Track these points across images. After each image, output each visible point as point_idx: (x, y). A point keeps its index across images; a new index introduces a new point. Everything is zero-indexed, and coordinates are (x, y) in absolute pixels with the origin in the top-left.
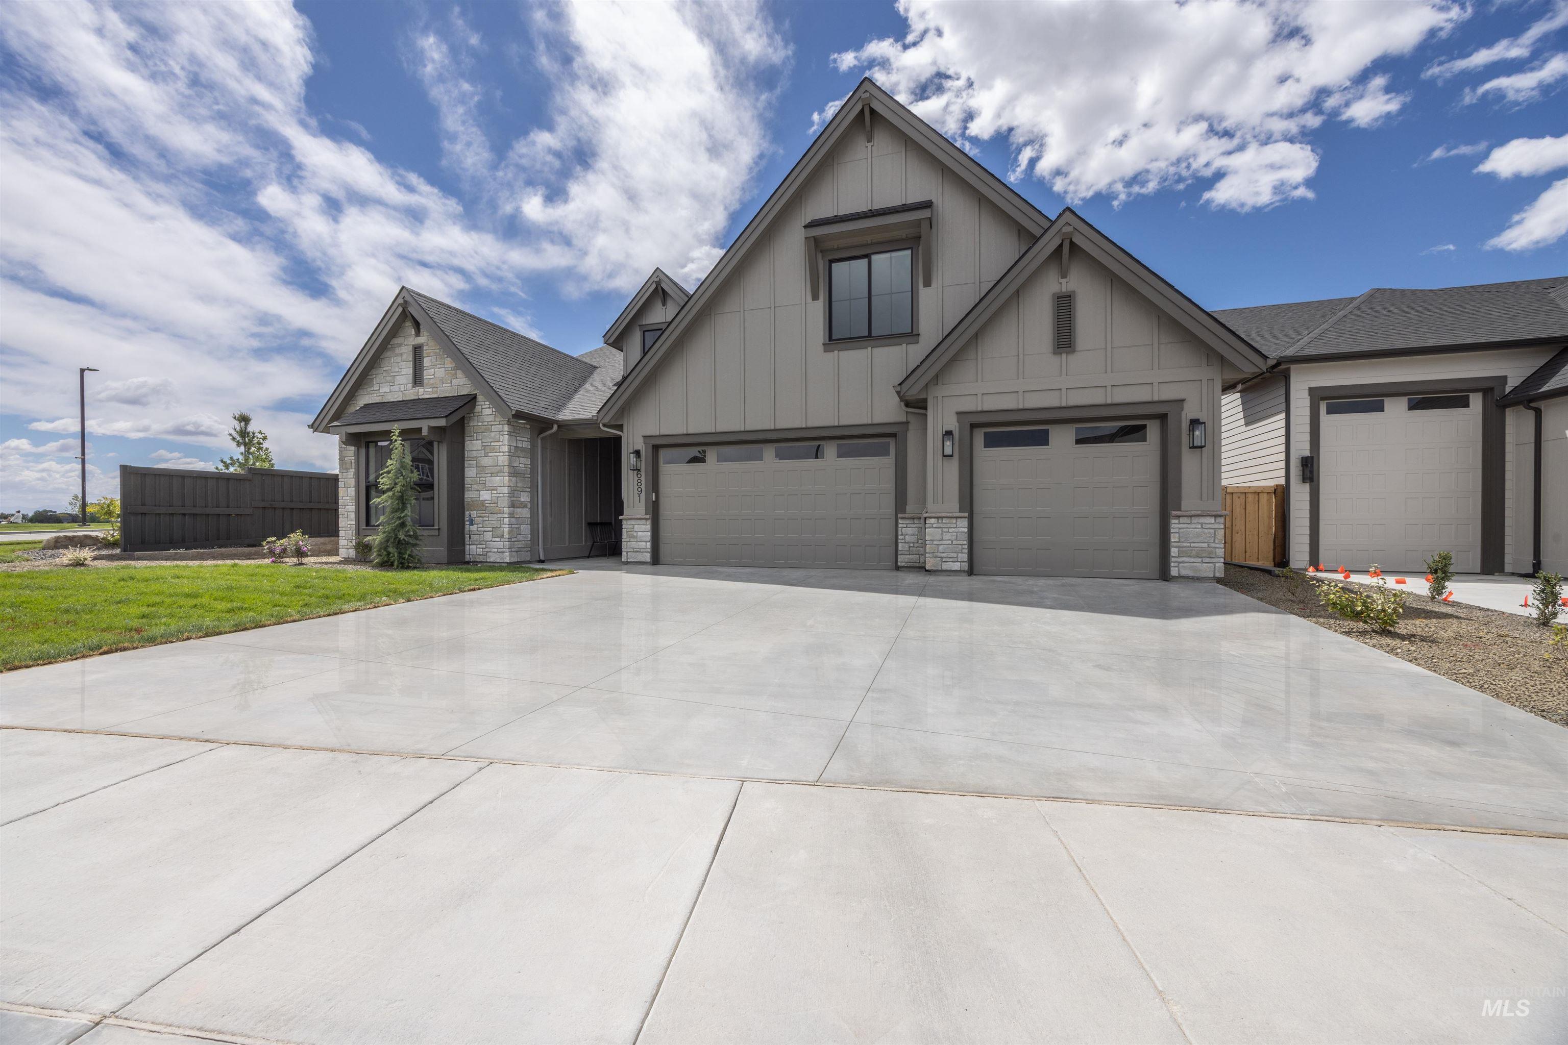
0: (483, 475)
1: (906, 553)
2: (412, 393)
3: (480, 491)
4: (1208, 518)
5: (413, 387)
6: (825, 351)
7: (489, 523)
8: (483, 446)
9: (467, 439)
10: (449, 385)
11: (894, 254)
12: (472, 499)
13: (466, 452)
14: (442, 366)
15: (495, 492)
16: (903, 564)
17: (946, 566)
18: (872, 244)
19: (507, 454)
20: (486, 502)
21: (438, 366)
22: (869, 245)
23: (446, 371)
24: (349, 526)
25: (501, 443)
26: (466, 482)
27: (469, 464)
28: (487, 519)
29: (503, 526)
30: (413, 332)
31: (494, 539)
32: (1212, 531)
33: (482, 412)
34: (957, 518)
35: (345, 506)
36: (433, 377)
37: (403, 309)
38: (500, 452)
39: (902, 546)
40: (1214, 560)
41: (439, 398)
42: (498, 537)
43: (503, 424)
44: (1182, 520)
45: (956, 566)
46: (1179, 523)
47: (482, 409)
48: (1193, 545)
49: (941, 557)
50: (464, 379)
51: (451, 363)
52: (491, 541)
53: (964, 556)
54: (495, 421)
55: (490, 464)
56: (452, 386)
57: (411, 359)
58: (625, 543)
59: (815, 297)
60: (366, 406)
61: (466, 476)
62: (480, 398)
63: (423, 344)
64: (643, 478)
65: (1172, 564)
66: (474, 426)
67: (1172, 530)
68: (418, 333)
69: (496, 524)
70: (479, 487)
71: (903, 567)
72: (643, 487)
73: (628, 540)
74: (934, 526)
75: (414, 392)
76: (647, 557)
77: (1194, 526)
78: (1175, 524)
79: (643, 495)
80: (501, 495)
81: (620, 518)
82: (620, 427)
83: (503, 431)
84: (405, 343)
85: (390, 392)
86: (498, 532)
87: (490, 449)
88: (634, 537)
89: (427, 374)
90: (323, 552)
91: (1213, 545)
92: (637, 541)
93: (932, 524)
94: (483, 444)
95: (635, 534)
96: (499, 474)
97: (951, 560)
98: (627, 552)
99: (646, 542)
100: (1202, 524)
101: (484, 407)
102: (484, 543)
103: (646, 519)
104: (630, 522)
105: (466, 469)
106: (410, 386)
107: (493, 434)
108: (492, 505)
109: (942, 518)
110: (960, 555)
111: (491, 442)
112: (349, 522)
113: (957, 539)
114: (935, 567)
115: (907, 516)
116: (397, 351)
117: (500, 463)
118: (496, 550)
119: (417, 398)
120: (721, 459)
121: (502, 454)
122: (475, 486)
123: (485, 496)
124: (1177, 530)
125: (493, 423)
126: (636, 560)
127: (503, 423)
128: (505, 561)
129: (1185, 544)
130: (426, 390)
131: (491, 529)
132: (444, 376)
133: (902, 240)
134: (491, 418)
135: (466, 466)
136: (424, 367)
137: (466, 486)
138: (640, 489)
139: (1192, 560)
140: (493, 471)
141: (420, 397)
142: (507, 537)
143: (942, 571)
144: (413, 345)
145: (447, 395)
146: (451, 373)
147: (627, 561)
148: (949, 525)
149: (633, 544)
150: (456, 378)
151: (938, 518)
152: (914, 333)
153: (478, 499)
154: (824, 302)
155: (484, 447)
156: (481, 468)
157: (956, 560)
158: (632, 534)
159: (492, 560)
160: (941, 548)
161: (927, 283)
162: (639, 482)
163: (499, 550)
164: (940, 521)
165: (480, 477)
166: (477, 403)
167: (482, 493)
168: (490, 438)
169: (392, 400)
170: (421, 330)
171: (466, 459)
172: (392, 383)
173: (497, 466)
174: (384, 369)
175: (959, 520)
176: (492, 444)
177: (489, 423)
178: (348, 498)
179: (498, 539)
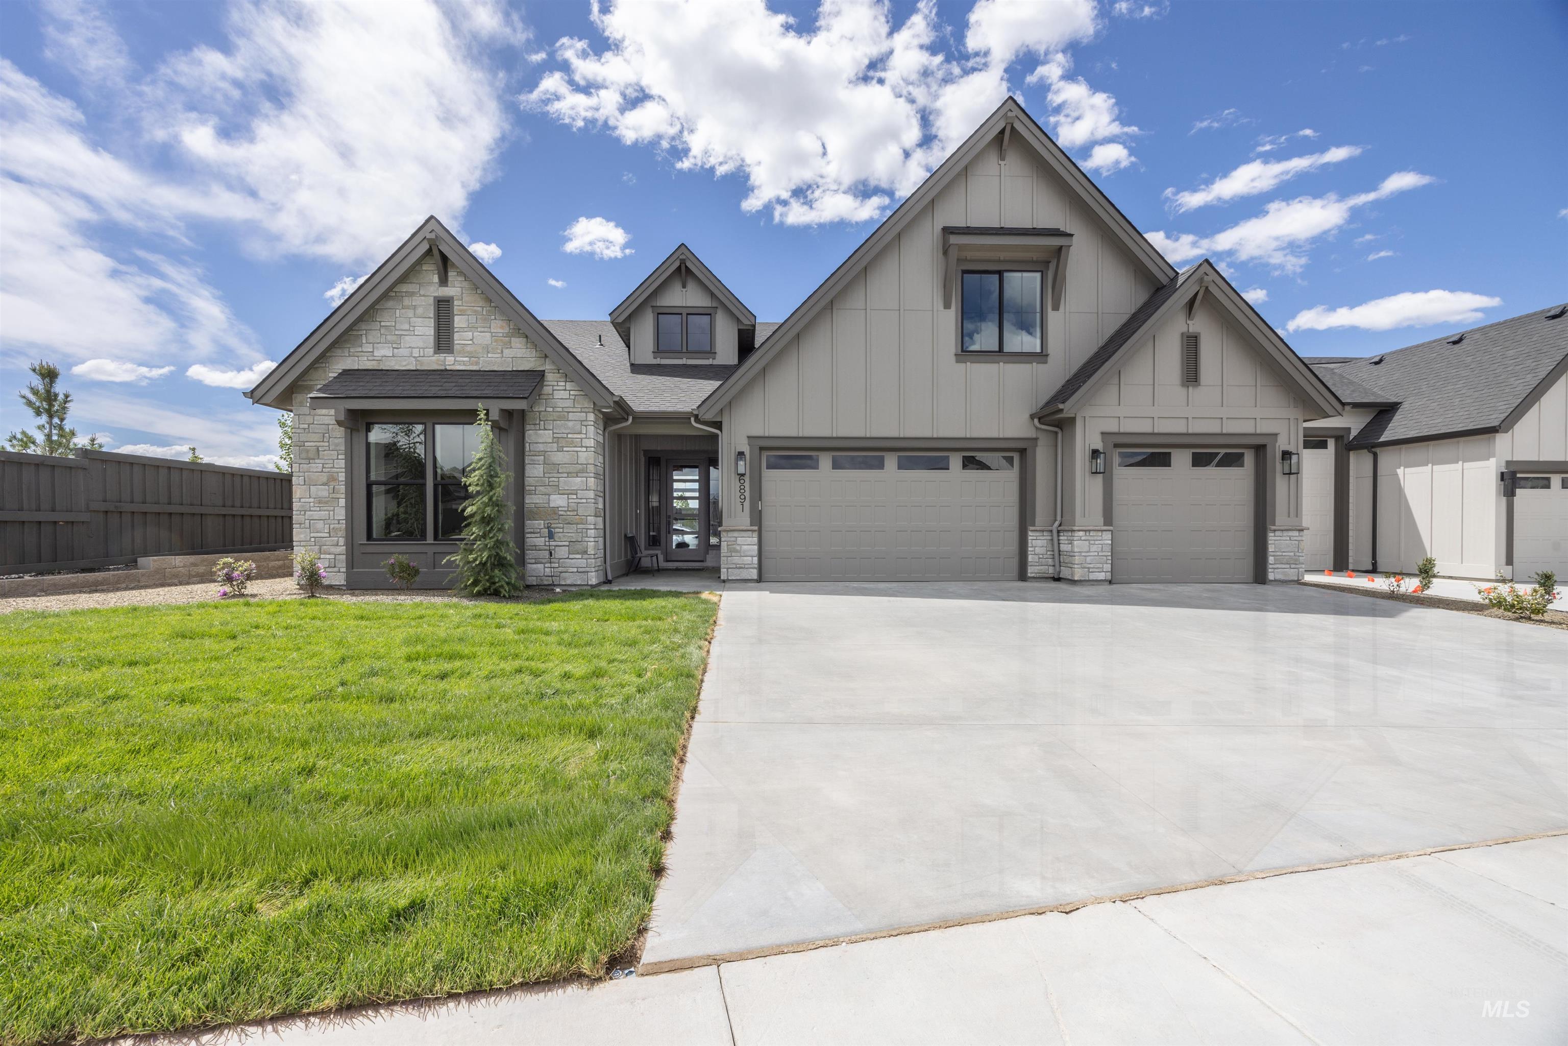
0: (556, 475)
1: (1036, 564)
2: (433, 361)
3: (549, 495)
4: (1295, 532)
5: (435, 353)
6: (957, 362)
7: (564, 536)
8: (554, 438)
9: (528, 427)
10: (499, 355)
11: (1025, 274)
12: (537, 505)
13: (527, 445)
14: (486, 330)
15: (575, 497)
16: (1033, 575)
17: (1093, 576)
18: (1005, 261)
19: (593, 449)
20: (560, 509)
21: (479, 329)
22: (1002, 261)
23: (492, 336)
24: (313, 539)
25: (584, 436)
26: (526, 483)
27: (532, 460)
28: (561, 530)
29: (587, 539)
30: (436, 279)
31: (571, 556)
32: (1297, 542)
33: (553, 394)
34: (1102, 531)
35: (305, 511)
36: (470, 342)
37: (430, 247)
38: (582, 447)
39: (1032, 558)
40: (1297, 566)
41: (480, 371)
42: (578, 553)
43: (586, 412)
44: (1278, 533)
45: (1102, 576)
46: (1275, 536)
47: (553, 390)
48: (1284, 554)
49: (1089, 568)
50: (524, 350)
51: (502, 327)
52: (568, 558)
53: (1108, 567)
54: (574, 407)
55: (565, 460)
56: (502, 357)
57: (432, 315)
58: (725, 558)
59: (947, 306)
60: (346, 372)
61: (527, 475)
62: (549, 377)
63: (452, 298)
64: (747, 485)
65: (1270, 570)
66: (540, 412)
67: (1270, 542)
68: (444, 281)
69: (574, 537)
70: (549, 490)
71: (1034, 578)
72: (747, 494)
73: (729, 554)
74: (1083, 538)
75: (438, 360)
76: (754, 574)
77: (1284, 538)
78: (1272, 538)
79: (747, 504)
80: (584, 501)
81: (719, 529)
82: (718, 425)
83: (586, 420)
84: (422, 292)
85: (393, 356)
86: (579, 547)
87: (567, 441)
88: (737, 551)
89: (460, 338)
90: (194, 576)
91: (1298, 554)
92: (741, 556)
93: (1081, 537)
94: (555, 435)
95: (738, 548)
96: (579, 475)
97: (1097, 570)
98: (728, 569)
99: (752, 556)
100: (1290, 537)
101: (555, 388)
102: (557, 561)
103: (753, 531)
104: (730, 534)
105: (527, 467)
106: (431, 351)
107: (570, 424)
108: (569, 513)
109: (1090, 531)
110: (1105, 565)
111: (567, 434)
112: (312, 535)
113: (1102, 551)
114: (1082, 577)
115: (1038, 528)
116: (407, 301)
117: (582, 460)
118: (575, 570)
119: (443, 368)
120: (836, 465)
121: (584, 449)
122: (541, 488)
123: (558, 501)
124: (1273, 542)
125: (571, 410)
126: (738, 578)
127: (587, 410)
128: (590, 583)
129: (1278, 553)
130: (458, 359)
131: (567, 543)
132: (490, 342)
133: (1033, 262)
134: (569, 403)
135: (527, 462)
136: (453, 328)
137: (527, 488)
138: (743, 497)
139: (1283, 566)
140: (571, 470)
141: (448, 368)
142: (593, 552)
143: (1089, 581)
144: (435, 297)
145: (496, 369)
146: (502, 340)
147: (728, 579)
148: (1095, 538)
149: (736, 560)
150: (511, 348)
151: (1085, 531)
152: (1044, 353)
153: (546, 505)
154: (957, 313)
155: (556, 440)
156: (552, 467)
157: (1101, 570)
158: (734, 548)
159: (568, 582)
160: (1088, 559)
161: (1056, 308)
162: (742, 489)
163: (580, 570)
164: (1088, 534)
165: (549, 478)
166: (545, 383)
167: (552, 497)
168: (565, 429)
169: (397, 368)
170: (450, 279)
171: (527, 453)
172: (396, 345)
173: (577, 463)
174: (383, 324)
175: (1104, 533)
176: (570, 436)
177: (565, 410)
178: (312, 500)
179: (579, 556)
